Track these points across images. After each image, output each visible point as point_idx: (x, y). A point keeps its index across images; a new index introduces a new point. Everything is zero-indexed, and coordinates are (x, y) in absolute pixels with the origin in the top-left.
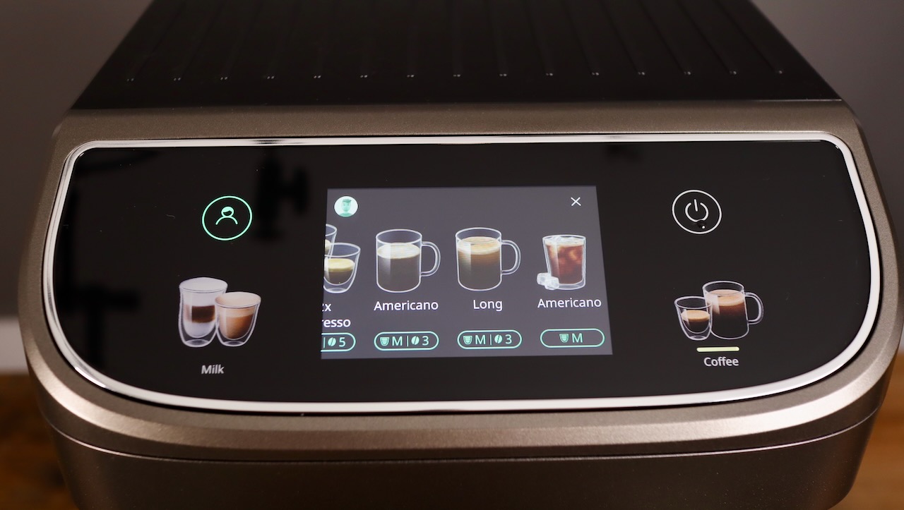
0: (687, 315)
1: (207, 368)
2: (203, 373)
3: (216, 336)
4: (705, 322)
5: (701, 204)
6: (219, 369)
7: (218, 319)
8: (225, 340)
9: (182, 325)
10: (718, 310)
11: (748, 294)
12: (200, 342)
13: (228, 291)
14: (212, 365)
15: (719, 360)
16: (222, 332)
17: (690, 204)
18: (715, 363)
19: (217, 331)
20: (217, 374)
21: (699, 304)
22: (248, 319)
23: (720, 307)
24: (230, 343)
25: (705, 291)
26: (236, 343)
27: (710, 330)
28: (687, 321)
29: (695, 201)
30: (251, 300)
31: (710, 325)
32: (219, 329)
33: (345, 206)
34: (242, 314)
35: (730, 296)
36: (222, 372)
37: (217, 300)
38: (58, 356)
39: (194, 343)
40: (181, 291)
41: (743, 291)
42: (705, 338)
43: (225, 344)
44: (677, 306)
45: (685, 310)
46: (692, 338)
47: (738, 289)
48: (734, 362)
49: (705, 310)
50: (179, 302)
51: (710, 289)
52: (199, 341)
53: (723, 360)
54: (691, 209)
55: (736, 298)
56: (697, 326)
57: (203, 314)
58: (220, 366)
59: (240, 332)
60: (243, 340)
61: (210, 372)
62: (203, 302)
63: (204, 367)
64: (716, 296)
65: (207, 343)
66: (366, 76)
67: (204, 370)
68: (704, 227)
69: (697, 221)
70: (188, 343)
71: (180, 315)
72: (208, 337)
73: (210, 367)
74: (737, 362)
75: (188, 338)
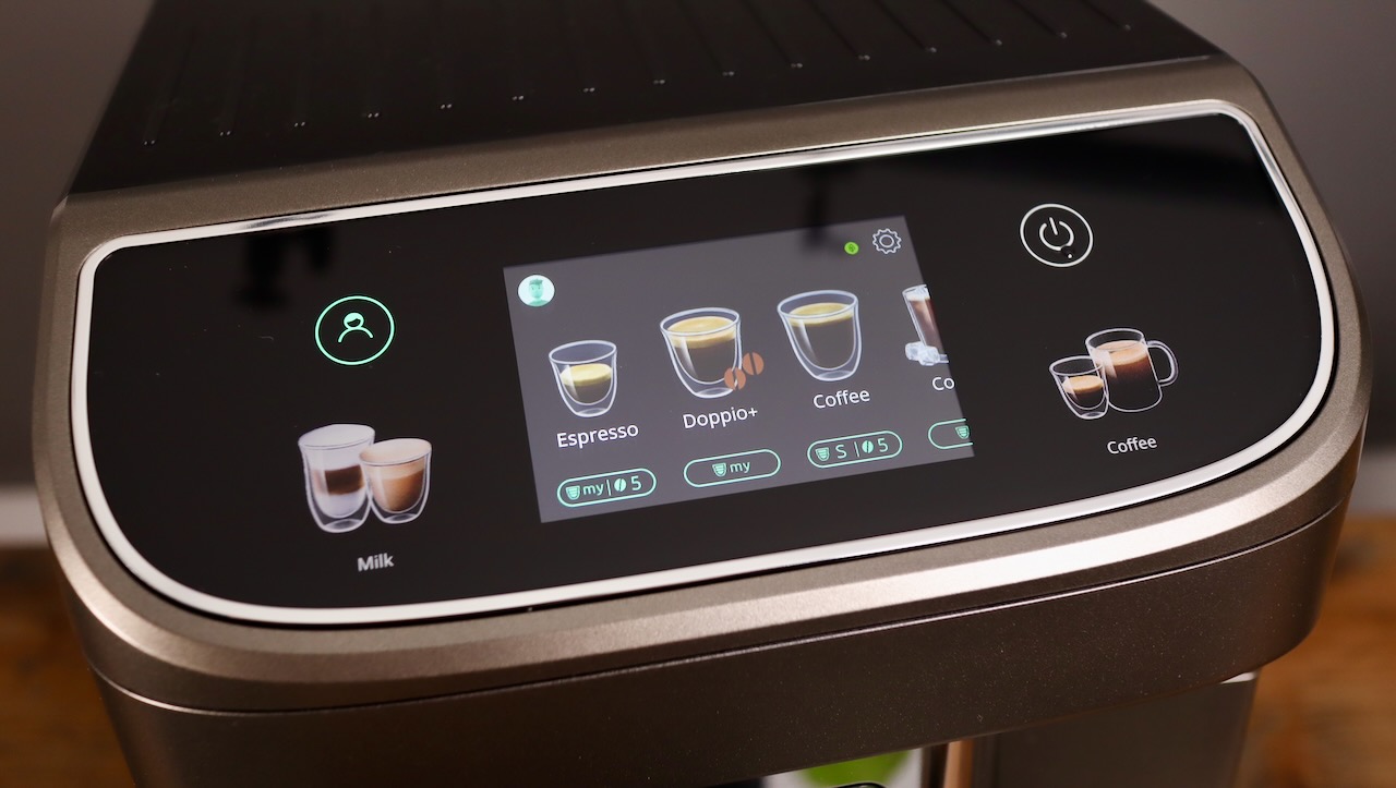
0: (1070, 385)
1: (365, 561)
2: (360, 569)
3: (371, 511)
4: (1098, 392)
5: (1061, 223)
6: (386, 561)
7: (370, 485)
8: (386, 515)
9: (314, 501)
10: (1113, 372)
11: (1152, 344)
12: (348, 524)
13: (377, 440)
14: (373, 555)
15: (1129, 443)
16: (380, 504)
17: (1044, 226)
18: (1123, 447)
19: (371, 504)
20: (384, 568)
21: (1086, 367)
22: (417, 479)
23: (1115, 367)
24: (396, 519)
25: (1089, 347)
26: (405, 517)
27: (1108, 402)
28: (1073, 393)
29: (1051, 220)
30: (417, 450)
31: (1106, 395)
32: (374, 500)
33: (535, 290)
34: (406, 473)
35: (1126, 350)
36: (392, 564)
37: (362, 457)
38: (124, 575)
39: (338, 526)
40: (302, 450)
41: (1143, 340)
42: (1102, 414)
43: (388, 521)
44: (1054, 374)
45: (1067, 378)
46: (1084, 417)
47: (1135, 337)
48: (1149, 444)
49: (1095, 374)
50: (303, 468)
51: (1097, 343)
52: (345, 522)
53: (1135, 442)
54: (1048, 232)
55: (1134, 351)
56: (1088, 399)
57: (344, 481)
58: (386, 555)
59: (408, 499)
60: (415, 511)
61: (372, 567)
62: (341, 463)
63: (360, 560)
64: (1107, 353)
65: (359, 523)
66: (521, 98)
67: (362, 565)
68: (1070, 256)
69: (1058, 249)
70: (328, 528)
71: (308, 487)
72: (359, 515)
73: (370, 559)
74: (1154, 442)
75: (327, 519)
